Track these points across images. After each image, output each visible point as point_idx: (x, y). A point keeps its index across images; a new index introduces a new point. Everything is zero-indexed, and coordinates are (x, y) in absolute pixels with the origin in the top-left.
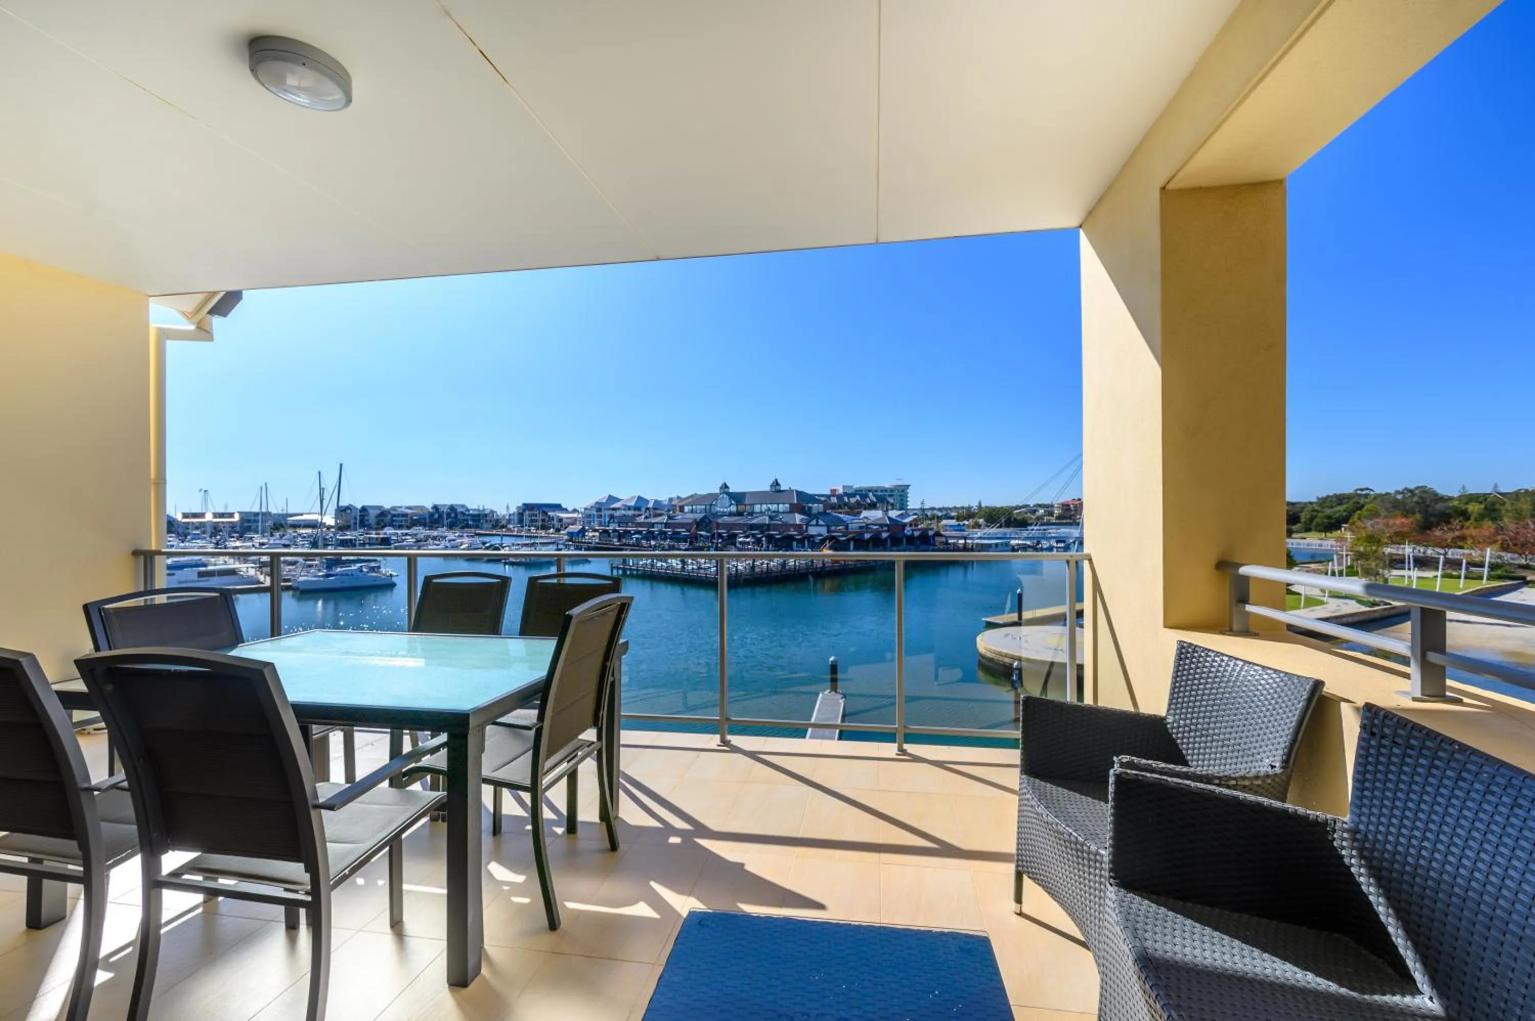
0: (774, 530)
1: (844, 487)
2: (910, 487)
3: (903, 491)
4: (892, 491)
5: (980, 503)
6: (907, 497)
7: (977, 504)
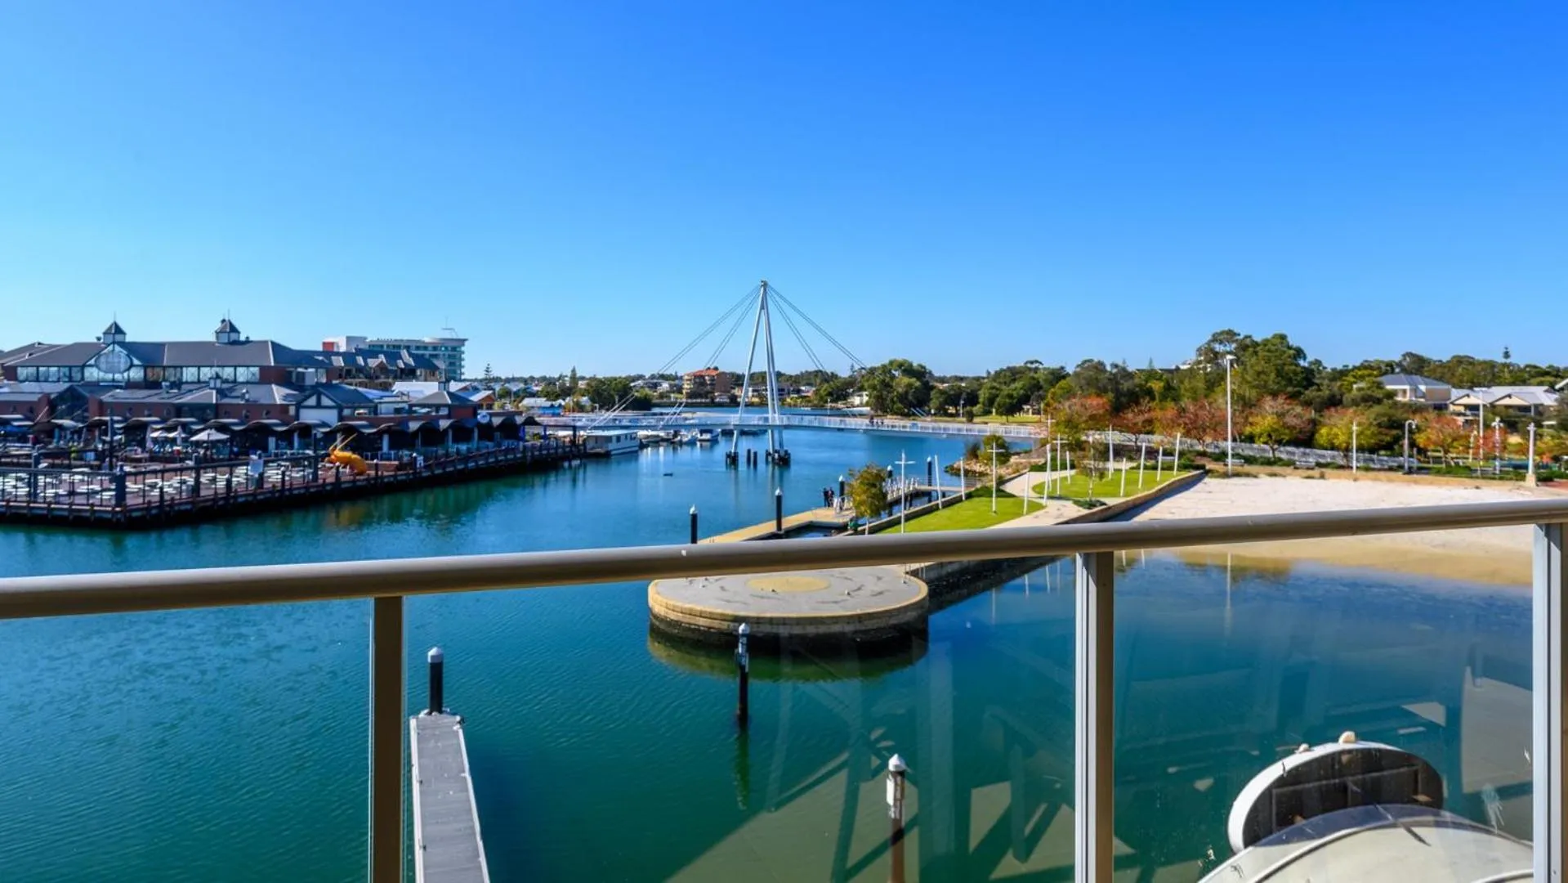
1: (349, 339)
2: (466, 343)
3: (454, 349)
4: (435, 348)
5: (574, 371)
6: (461, 359)
7: (569, 374)
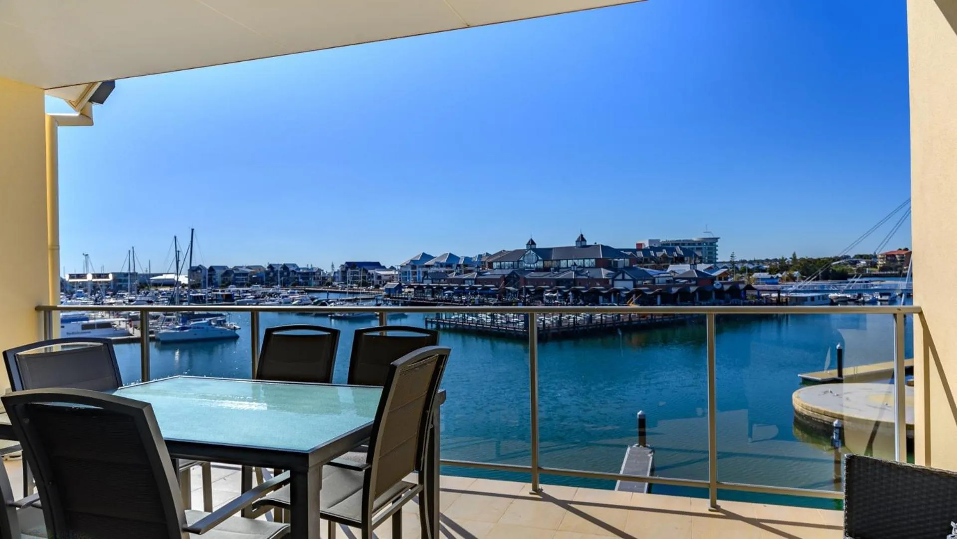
0: (580, 285)
1: (650, 241)
2: (719, 240)
3: (711, 244)
4: (700, 244)
5: (794, 255)
6: (716, 250)
7: (791, 256)
